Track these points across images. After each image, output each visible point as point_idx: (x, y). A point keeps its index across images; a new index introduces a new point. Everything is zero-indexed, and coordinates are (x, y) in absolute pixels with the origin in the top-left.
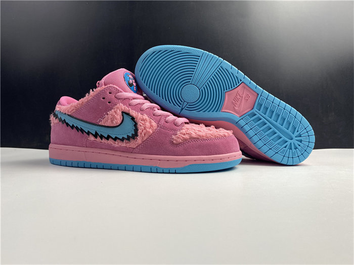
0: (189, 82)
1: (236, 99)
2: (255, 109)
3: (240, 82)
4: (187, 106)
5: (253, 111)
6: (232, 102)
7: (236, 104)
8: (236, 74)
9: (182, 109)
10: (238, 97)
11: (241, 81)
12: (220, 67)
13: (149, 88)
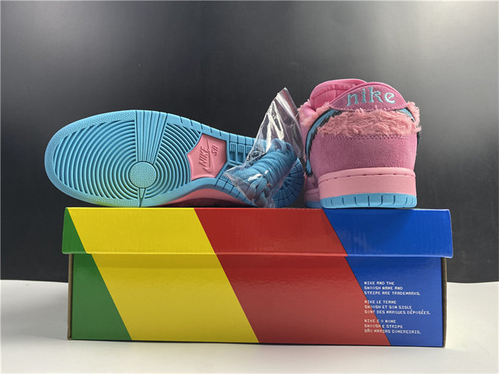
0: (135, 160)
1: (202, 157)
2: (229, 160)
3: (200, 135)
4: (147, 192)
5: (228, 163)
6: (200, 163)
7: (205, 163)
8: (190, 127)
9: (141, 200)
10: (204, 154)
11: (200, 133)
12: (166, 125)
13: (81, 190)
